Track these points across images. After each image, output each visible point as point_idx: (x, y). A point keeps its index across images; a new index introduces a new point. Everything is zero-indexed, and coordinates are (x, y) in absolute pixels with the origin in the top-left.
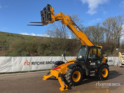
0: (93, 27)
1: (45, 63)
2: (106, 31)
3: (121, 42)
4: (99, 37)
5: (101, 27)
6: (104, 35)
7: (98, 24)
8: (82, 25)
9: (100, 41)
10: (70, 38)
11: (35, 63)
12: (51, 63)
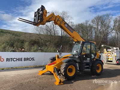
0: (82, 24)
1: (23, 59)
2: (95, 29)
3: (108, 40)
4: (87, 34)
5: (89, 24)
6: (93, 33)
7: (87, 22)
8: (72, 23)
9: (89, 38)
10: (60, 35)
11: (11, 59)
12: (30, 59)
